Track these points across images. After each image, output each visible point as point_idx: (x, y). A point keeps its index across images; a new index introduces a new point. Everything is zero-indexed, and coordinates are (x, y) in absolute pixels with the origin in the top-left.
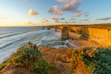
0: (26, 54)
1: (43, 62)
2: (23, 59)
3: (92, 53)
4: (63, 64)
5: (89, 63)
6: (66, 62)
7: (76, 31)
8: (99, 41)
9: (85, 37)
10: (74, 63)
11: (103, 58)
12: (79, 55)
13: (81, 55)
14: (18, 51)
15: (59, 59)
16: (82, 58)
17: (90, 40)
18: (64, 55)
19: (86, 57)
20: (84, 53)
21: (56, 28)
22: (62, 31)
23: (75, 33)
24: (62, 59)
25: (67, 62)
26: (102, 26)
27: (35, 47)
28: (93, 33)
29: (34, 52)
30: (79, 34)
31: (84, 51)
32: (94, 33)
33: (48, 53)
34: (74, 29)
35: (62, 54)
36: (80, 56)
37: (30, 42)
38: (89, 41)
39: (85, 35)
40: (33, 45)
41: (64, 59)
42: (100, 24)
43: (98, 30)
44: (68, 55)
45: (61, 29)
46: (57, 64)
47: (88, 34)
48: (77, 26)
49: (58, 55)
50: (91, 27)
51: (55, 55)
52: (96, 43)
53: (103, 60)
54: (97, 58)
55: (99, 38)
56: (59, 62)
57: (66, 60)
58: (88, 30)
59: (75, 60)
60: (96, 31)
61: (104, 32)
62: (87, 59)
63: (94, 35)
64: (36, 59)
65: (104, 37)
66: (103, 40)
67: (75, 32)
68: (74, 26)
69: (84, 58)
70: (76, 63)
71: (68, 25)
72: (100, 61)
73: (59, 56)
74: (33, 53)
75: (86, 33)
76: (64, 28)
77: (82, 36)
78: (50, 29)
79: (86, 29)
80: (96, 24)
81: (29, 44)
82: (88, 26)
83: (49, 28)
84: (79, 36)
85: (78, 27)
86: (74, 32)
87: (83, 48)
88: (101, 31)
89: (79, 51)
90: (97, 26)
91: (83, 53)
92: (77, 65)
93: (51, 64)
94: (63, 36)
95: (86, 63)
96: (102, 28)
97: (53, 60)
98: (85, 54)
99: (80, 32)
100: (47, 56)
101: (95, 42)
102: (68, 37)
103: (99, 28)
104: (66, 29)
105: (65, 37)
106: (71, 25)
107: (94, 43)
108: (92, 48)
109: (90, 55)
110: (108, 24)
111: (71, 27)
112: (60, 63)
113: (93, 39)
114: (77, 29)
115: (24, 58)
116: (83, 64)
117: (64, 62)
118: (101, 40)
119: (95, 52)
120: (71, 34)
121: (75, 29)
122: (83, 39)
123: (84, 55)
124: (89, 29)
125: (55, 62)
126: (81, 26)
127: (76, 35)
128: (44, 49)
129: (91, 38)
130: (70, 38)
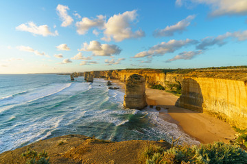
7: (164, 85)
8: (228, 113)
9: (190, 101)
21: (112, 78)
22: (127, 85)
23: (164, 92)
26: (228, 71)
28: (210, 91)
30: (175, 92)
32: (213, 90)
34: (160, 79)
39: (190, 96)
42: (224, 68)
43: (222, 83)
45: (125, 81)
47: (197, 92)
48: (165, 71)
50: (203, 74)
52: (220, 118)
55: (224, 103)
58: (195, 83)
60: (216, 86)
61: (236, 86)
63: (213, 95)
65: (237, 102)
66: (237, 110)
67: (163, 89)
68: (159, 71)
71: (142, 71)
75: (191, 90)
76: (131, 76)
77: (181, 99)
80: (213, 68)
82: (194, 73)
83: (90, 77)
85: (168, 75)
86: (159, 87)
88: (228, 84)
90: (218, 72)
94: (130, 99)
96: (231, 78)
101: (216, 114)
102: (145, 102)
103: (222, 78)
104: (137, 80)
105: (135, 104)
106: (151, 70)
107: (215, 118)
110: (242, 67)
111: (152, 75)
113: (212, 107)
114: (167, 80)
118: (230, 108)
120: (152, 94)
121: (162, 80)
126: (177, 73)
127: (167, 96)
128: (74, 145)
129: (207, 104)
130: (151, 107)
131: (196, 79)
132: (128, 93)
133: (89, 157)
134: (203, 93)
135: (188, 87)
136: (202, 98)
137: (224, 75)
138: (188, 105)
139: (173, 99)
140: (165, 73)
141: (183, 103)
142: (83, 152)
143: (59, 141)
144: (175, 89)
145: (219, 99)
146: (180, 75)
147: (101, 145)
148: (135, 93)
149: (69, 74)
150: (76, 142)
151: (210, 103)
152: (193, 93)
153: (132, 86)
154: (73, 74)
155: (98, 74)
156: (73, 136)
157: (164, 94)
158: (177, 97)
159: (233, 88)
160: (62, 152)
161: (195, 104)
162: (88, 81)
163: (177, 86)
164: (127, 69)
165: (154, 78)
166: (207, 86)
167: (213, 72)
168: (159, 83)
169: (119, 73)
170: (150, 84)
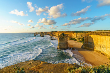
7: (76, 39)
8: (106, 51)
9: (88, 46)
21: (52, 35)
22: (59, 38)
23: (76, 41)
26: (106, 32)
28: (98, 41)
30: (81, 42)
32: (99, 41)
34: (74, 36)
39: (88, 44)
42: (105, 31)
43: (103, 38)
45: (58, 36)
48: (77, 32)
50: (95, 33)
52: (102, 54)
55: (105, 47)
60: (101, 39)
63: (99, 43)
67: (76, 40)
68: (74, 32)
71: (66, 32)
76: (61, 34)
77: (84, 45)
78: (44, 36)
80: (99, 31)
82: (90, 33)
83: (43, 34)
85: (78, 34)
86: (74, 39)
88: (106, 38)
94: (60, 45)
101: (101, 52)
102: (67, 46)
104: (64, 36)
105: (63, 47)
106: (70, 31)
107: (100, 54)
111: (71, 34)
114: (78, 36)
118: (107, 49)
120: (71, 43)
121: (75, 36)
122: (86, 49)
126: (82, 33)
127: (77, 43)
128: (35, 65)
129: (96, 47)
130: (70, 48)
131: (91, 36)
132: (60, 42)
133: (42, 70)
134: (95, 42)
135: (87, 39)
136: (94, 44)
137: (104, 34)
138: (87, 48)
139: (80, 45)
140: (77, 33)
141: (85, 47)
142: (39, 68)
143: (29, 63)
144: (81, 40)
145: (102, 45)
146: (84, 34)
147: (47, 65)
148: (63, 42)
149: (33, 33)
150: (36, 63)
151: (98, 47)
152: (90, 42)
153: (62, 39)
154: (35, 33)
155: (46, 33)
157: (76, 42)
158: (82, 44)
160: (30, 68)
161: (90, 47)
163: (82, 39)
164: (59, 31)
165: (72, 35)
166: (96, 39)
167: (99, 33)
168: (74, 37)
169: (56, 33)
170: (70, 38)
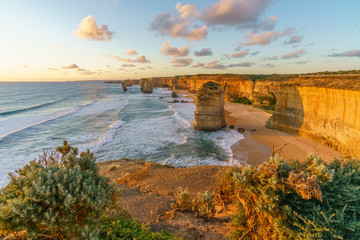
0: (48, 193)
1: (122, 223)
2: (35, 211)
3: (311, 183)
4: (202, 228)
5: (301, 222)
6: (213, 220)
7: (251, 98)
8: (341, 137)
9: (287, 121)
10: (245, 224)
11: (353, 203)
12: (259, 193)
13: (267, 192)
14: (14, 182)
15: (187, 209)
16: (274, 202)
17: (307, 134)
18: (206, 193)
19: (288, 198)
20: (280, 183)
21: (177, 88)
22: (199, 98)
23: (251, 107)
24: (196, 210)
25: (217, 220)
26: (349, 78)
27: (87, 164)
28: (318, 106)
29: (81, 184)
30: (266, 108)
31: (279, 176)
32: (323, 105)
33: (145, 184)
34: (246, 89)
35: (198, 189)
36: (265, 197)
37: (65, 143)
38: (304, 137)
39: (288, 114)
40: (78, 156)
41: (204, 209)
42: (344, 72)
43: (337, 95)
44: (222, 194)
45: (194, 92)
46: (177, 227)
47: (299, 108)
48: (254, 78)
49: (181, 192)
50: (311, 82)
51: (171, 194)
52: (329, 144)
53: (354, 208)
54: (331, 203)
55: (338, 124)
56: (184, 223)
57: (214, 211)
58: (297, 95)
59: (247, 212)
60: (328, 99)
62: (294, 208)
63: (322, 112)
64: (90, 209)
65: (357, 123)
66: (356, 134)
67: (250, 103)
68: (244, 78)
69: (282, 203)
70: (249, 222)
71: (220, 77)
72: (342, 215)
73: (186, 197)
74: (77, 189)
75: (290, 105)
76: (204, 85)
77: (274, 117)
78: (150, 92)
79: (290, 91)
80: (327, 73)
81: (60, 150)
82: (297, 80)
83: (148, 86)
84: (264, 116)
85: (258, 83)
87: (277, 164)
88: (346, 97)
89: (261, 177)
90: (333, 78)
91: (275, 182)
92: (254, 231)
93: (154, 228)
94: (203, 117)
95: (288, 222)
96: (351, 88)
97: (161, 212)
98: (282, 187)
99: (270, 102)
100: (139, 197)
101: (324, 139)
102: (223, 121)
103: (339, 88)
104: (212, 91)
105: (210, 124)
106: (233, 76)
107: (321, 146)
108: (310, 162)
109: (303, 190)
111: (235, 84)
112: (192, 226)
113: (318, 130)
114: (256, 90)
115: (40, 209)
116: (275, 225)
117: (206, 219)
118: (346, 131)
119: (320, 178)
120: (235, 110)
121: (249, 91)
122: (281, 129)
123: (279, 192)
124: (303, 91)
125: (170, 222)
126: (271, 80)
127: (255, 113)
129: (311, 125)
130: (232, 127)
131: (299, 89)
132: (200, 108)
133: (149, 183)
134: (306, 108)
135: (286, 101)
136: (303, 115)
137: (341, 83)
138: (284, 126)
140: (254, 81)
141: (276, 123)
142: (141, 178)
144: (266, 103)
145: (330, 118)
146: (275, 83)
147: (164, 170)
148: (210, 108)
149: (119, 82)
151: (316, 124)
152: (292, 110)
153: (206, 99)
155: (158, 82)
156: (128, 160)
157: (250, 110)
158: (268, 115)
159: (353, 103)
161: (294, 125)
162: (145, 92)
163: (270, 99)
164: (198, 75)
165: (238, 87)
166: (314, 99)
167: (325, 80)
168: (244, 95)
169: (188, 81)
170: (231, 96)
